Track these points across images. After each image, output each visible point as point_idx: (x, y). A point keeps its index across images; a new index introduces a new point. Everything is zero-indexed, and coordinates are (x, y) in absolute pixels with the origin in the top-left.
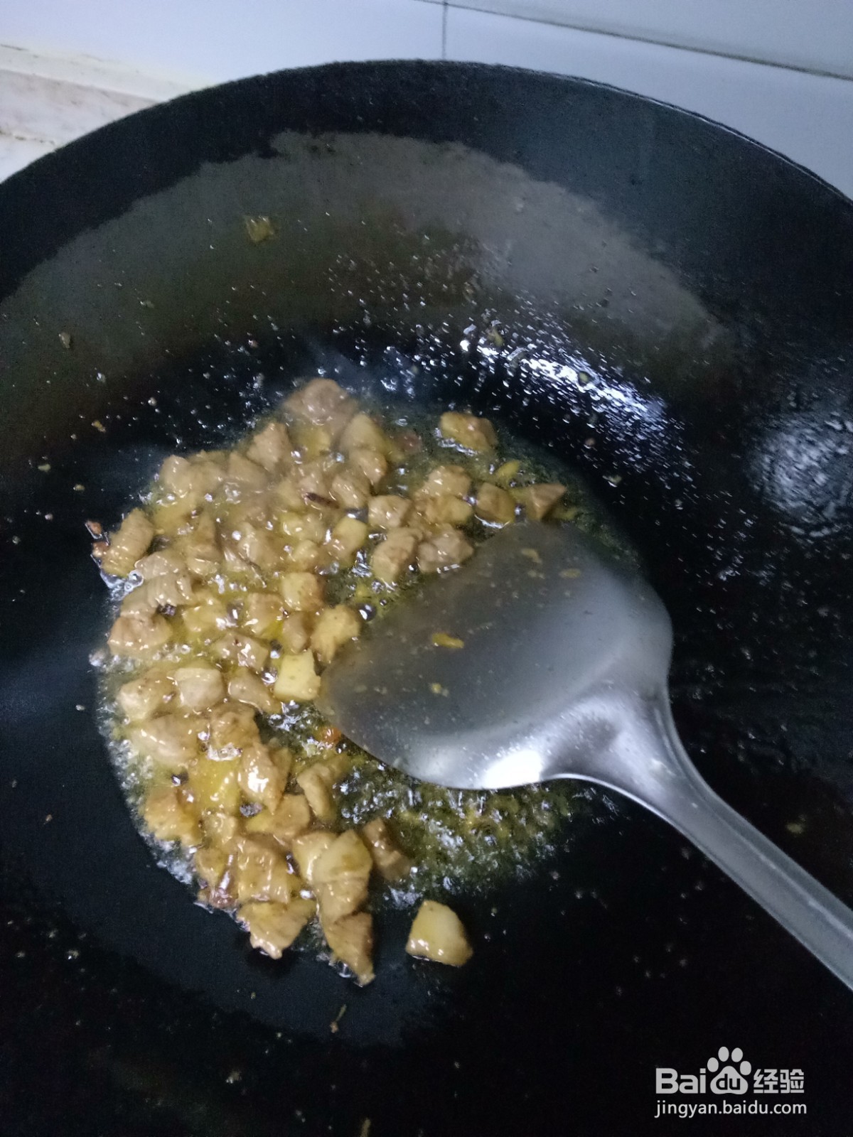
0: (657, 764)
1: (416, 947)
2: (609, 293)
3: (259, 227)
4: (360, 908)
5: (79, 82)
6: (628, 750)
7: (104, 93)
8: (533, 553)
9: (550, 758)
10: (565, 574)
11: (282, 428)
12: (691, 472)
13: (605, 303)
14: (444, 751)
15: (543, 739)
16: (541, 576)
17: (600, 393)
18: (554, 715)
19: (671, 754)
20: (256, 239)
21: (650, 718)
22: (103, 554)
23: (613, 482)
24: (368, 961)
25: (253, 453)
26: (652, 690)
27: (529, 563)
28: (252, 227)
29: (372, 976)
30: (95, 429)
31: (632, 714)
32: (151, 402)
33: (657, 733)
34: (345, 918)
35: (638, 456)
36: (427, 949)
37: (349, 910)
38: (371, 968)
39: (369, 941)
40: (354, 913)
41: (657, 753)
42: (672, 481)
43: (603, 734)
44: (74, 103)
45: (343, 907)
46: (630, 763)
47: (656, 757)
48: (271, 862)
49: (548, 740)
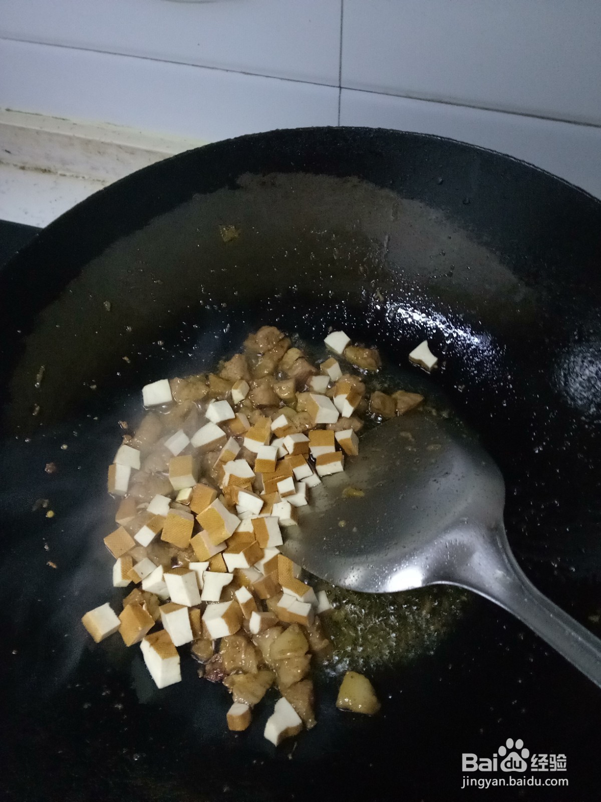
0: (499, 573)
1: (343, 703)
2: (453, 268)
3: (228, 233)
4: (306, 677)
5: (103, 140)
6: (480, 564)
7: (120, 147)
8: (409, 435)
9: (428, 570)
10: (431, 448)
11: (243, 357)
12: (511, 382)
13: (450, 275)
14: (357, 567)
15: (423, 558)
16: (415, 450)
17: (449, 331)
18: (429, 542)
19: (509, 566)
20: (225, 240)
21: (493, 543)
22: (130, 442)
23: (461, 389)
24: (311, 712)
25: (224, 373)
26: (493, 525)
27: (406, 441)
28: (224, 232)
29: (315, 723)
30: (125, 361)
31: (481, 540)
32: (160, 343)
33: (498, 552)
34: (295, 683)
35: (476, 372)
36: (350, 704)
37: (299, 679)
38: (313, 716)
39: (312, 698)
40: (302, 680)
41: (499, 566)
42: (499, 388)
43: (463, 553)
44: (99, 153)
45: (295, 676)
46: (482, 573)
47: (500, 569)
48: (243, 645)
49: (427, 559)
